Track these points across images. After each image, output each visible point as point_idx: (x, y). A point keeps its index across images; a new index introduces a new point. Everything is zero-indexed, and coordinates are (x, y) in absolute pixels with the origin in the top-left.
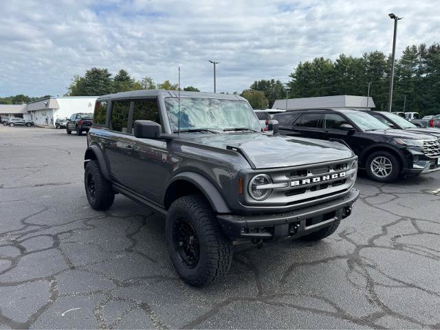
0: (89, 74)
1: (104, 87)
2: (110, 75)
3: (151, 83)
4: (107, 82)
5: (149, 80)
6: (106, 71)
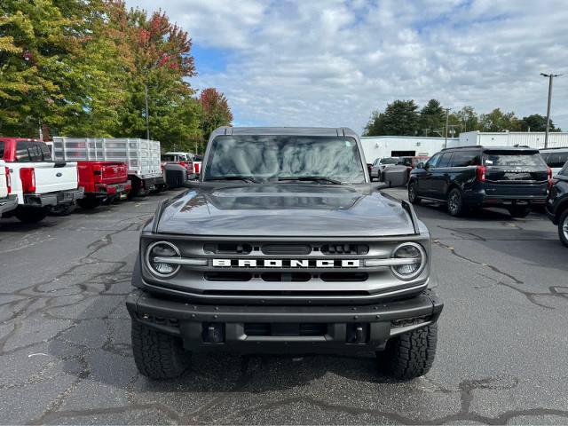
0: (390, 108)
1: (406, 123)
2: (416, 107)
3: (471, 113)
4: (411, 117)
5: (469, 111)
6: (411, 103)
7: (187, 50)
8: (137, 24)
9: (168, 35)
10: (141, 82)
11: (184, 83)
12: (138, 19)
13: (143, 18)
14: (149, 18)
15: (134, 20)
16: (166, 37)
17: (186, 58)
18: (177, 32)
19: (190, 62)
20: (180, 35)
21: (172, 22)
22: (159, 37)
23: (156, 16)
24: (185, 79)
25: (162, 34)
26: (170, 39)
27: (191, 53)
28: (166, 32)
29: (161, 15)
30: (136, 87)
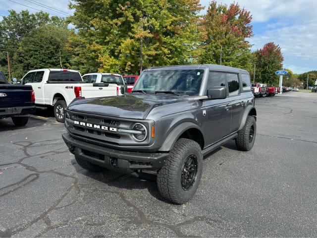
7: (249, 22)
8: (222, 13)
9: (239, 15)
10: (219, 44)
11: (245, 42)
12: (222, 10)
13: (225, 8)
14: (228, 8)
15: (220, 11)
16: (237, 17)
17: (248, 27)
18: (244, 13)
19: (250, 29)
20: (245, 14)
21: (241, 8)
22: (233, 17)
23: (232, 6)
24: (246, 39)
25: (235, 15)
26: (239, 17)
27: (251, 24)
28: (237, 14)
29: (235, 5)
30: (216, 47)
